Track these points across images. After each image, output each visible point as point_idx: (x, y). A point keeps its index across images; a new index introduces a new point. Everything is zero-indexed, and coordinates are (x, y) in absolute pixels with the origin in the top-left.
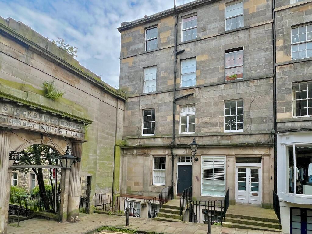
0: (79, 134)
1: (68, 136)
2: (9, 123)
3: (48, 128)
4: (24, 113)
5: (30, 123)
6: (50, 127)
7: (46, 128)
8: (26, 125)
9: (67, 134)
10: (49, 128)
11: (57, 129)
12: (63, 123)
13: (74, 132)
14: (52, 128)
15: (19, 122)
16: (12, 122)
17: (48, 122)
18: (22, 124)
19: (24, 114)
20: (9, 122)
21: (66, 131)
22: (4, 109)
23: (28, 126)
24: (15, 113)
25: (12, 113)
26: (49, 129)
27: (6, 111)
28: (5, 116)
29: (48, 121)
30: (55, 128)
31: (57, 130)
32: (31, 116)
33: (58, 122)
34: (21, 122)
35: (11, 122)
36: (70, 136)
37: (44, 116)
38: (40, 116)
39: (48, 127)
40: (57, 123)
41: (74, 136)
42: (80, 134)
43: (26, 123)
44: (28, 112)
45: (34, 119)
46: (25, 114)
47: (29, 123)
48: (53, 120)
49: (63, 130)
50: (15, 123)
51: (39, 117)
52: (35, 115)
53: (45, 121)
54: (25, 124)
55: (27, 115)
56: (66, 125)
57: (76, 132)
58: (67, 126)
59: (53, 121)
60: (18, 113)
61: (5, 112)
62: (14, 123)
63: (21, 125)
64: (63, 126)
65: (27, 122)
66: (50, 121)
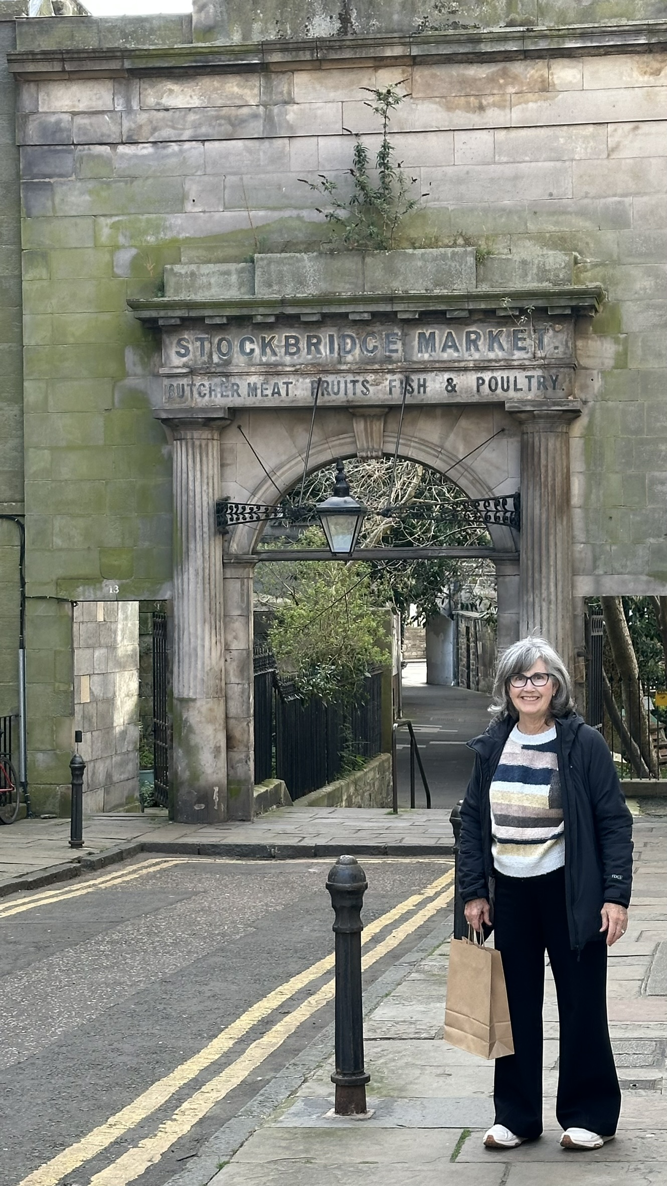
0: (529, 378)
1: (461, 398)
2: (199, 399)
3: (350, 386)
4: (248, 346)
5: (273, 380)
6: (360, 378)
7: (342, 385)
8: (259, 391)
9: (454, 389)
10: (354, 382)
11: (398, 377)
12: (427, 342)
13: (498, 375)
14: (371, 377)
15: (233, 384)
16: (207, 392)
17: (349, 358)
18: (243, 390)
19: (248, 351)
20: (200, 393)
21: (447, 376)
22: (178, 353)
23: (266, 392)
24: (216, 359)
25: (205, 358)
26: (359, 386)
27: (185, 359)
28: (184, 375)
29: (349, 352)
30: (389, 377)
31: (397, 384)
32: (275, 354)
33: (399, 346)
34: (238, 386)
35: (205, 394)
36: (475, 399)
37: (331, 337)
38: (315, 341)
39: (350, 377)
40: (396, 351)
41: (499, 390)
42: (538, 373)
43: (259, 386)
44: (263, 339)
45: (288, 359)
46: (252, 351)
47: (267, 383)
48: (371, 343)
49: (429, 377)
50: (219, 395)
51: (309, 344)
52: (292, 341)
53: (336, 355)
54: (253, 389)
55: (257, 351)
56: (444, 350)
57: (510, 367)
58: (450, 351)
59: (375, 347)
60: (224, 355)
61: (181, 365)
62: (216, 396)
63: (239, 396)
64: (426, 356)
65: (262, 378)
66: (357, 351)
